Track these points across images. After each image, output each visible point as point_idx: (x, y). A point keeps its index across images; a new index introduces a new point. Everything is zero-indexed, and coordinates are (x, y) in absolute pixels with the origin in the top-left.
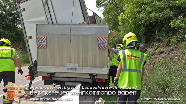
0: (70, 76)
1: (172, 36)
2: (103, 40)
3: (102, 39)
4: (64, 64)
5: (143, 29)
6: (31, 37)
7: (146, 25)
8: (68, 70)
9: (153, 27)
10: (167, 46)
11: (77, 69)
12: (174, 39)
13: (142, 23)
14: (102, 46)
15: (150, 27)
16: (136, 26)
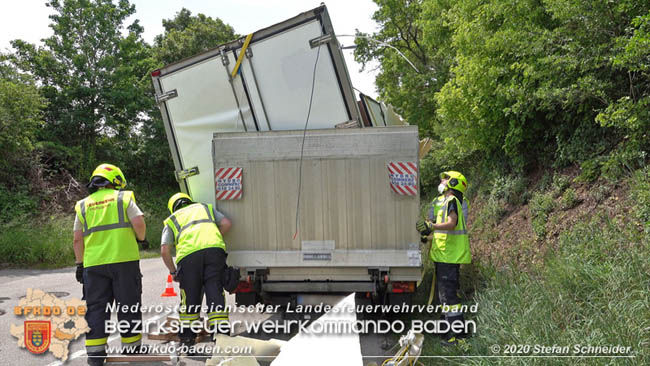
0: (311, 278)
1: (606, 152)
2: (403, 170)
3: (399, 167)
4: (295, 243)
5: (514, 131)
6: (196, 171)
7: (523, 119)
8: (305, 259)
9: (547, 124)
10: (593, 182)
11: (333, 256)
12: (610, 161)
13: (511, 113)
14: (402, 187)
15: (537, 127)
16: (492, 121)
